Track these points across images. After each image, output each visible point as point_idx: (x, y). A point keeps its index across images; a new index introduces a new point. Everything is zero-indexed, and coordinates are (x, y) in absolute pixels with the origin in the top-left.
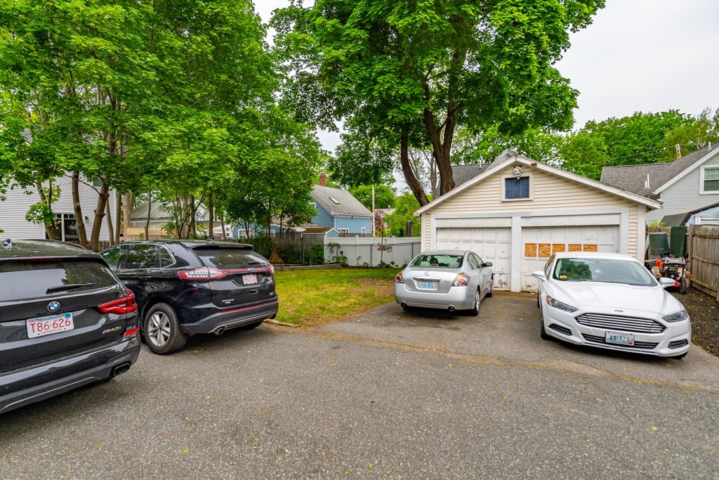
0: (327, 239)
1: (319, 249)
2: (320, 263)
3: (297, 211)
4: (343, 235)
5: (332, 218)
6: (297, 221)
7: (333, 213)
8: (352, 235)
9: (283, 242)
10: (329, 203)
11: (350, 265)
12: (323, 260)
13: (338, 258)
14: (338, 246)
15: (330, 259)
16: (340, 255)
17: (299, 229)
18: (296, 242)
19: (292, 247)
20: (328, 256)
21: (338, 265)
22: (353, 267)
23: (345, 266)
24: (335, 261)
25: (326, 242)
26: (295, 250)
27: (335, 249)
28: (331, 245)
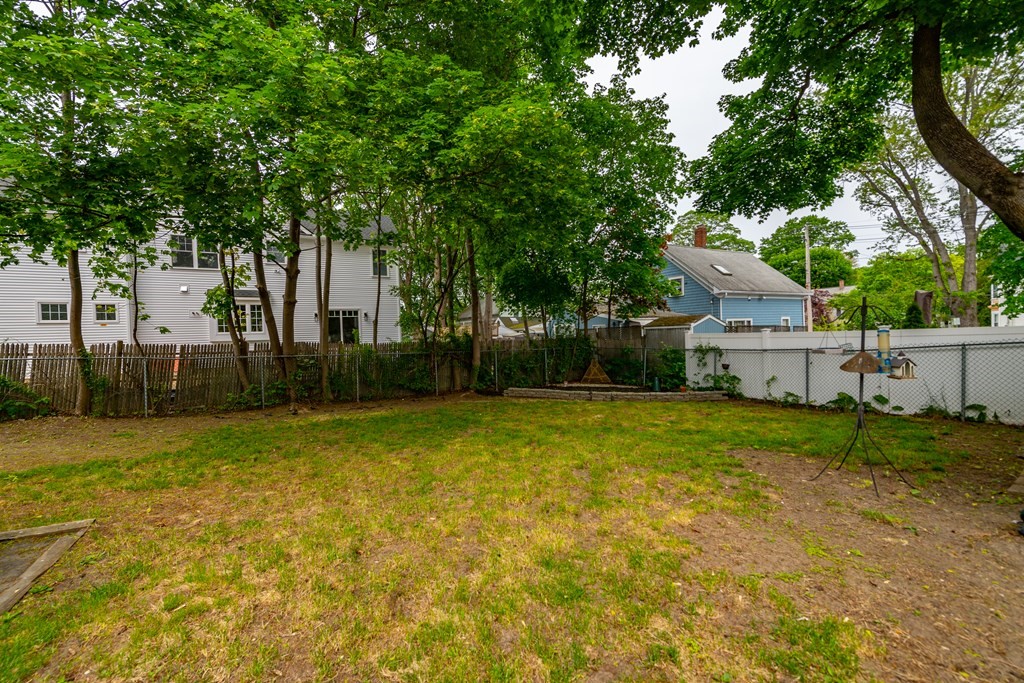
0: (692, 338)
1: (678, 356)
2: (675, 388)
3: (636, 291)
4: (731, 329)
5: (715, 300)
6: (641, 306)
7: (716, 291)
8: (758, 329)
9: (611, 344)
10: (710, 274)
11: (748, 393)
12: (684, 380)
13: (717, 379)
14: (718, 352)
15: (700, 379)
16: (721, 372)
17: (644, 322)
18: (631, 343)
19: (624, 354)
20: (693, 372)
21: (717, 394)
22: (755, 402)
23: (735, 397)
24: (711, 383)
25: (690, 344)
26: (632, 358)
27: (710, 358)
28: (701, 351)
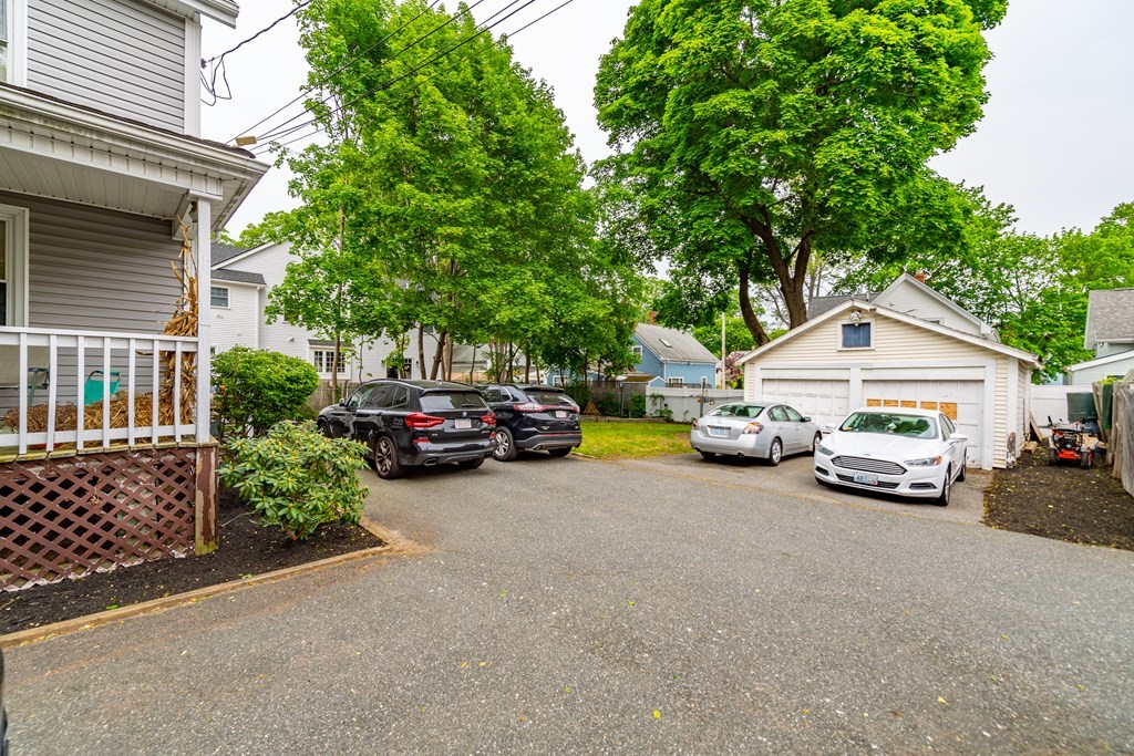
0: (650, 390)
1: (641, 400)
2: (641, 417)
3: (617, 359)
4: (670, 385)
5: (662, 364)
6: (618, 368)
7: (662, 358)
8: (681, 385)
9: (601, 391)
10: (659, 346)
11: (676, 419)
12: (644, 413)
13: (661, 412)
14: (662, 397)
15: (653, 412)
16: (663, 408)
17: (620, 378)
18: (615, 392)
19: (610, 397)
20: (650, 409)
21: (661, 419)
22: (679, 423)
23: (670, 421)
24: (658, 414)
25: (648, 393)
26: (614, 400)
27: (658, 401)
28: (654, 397)
